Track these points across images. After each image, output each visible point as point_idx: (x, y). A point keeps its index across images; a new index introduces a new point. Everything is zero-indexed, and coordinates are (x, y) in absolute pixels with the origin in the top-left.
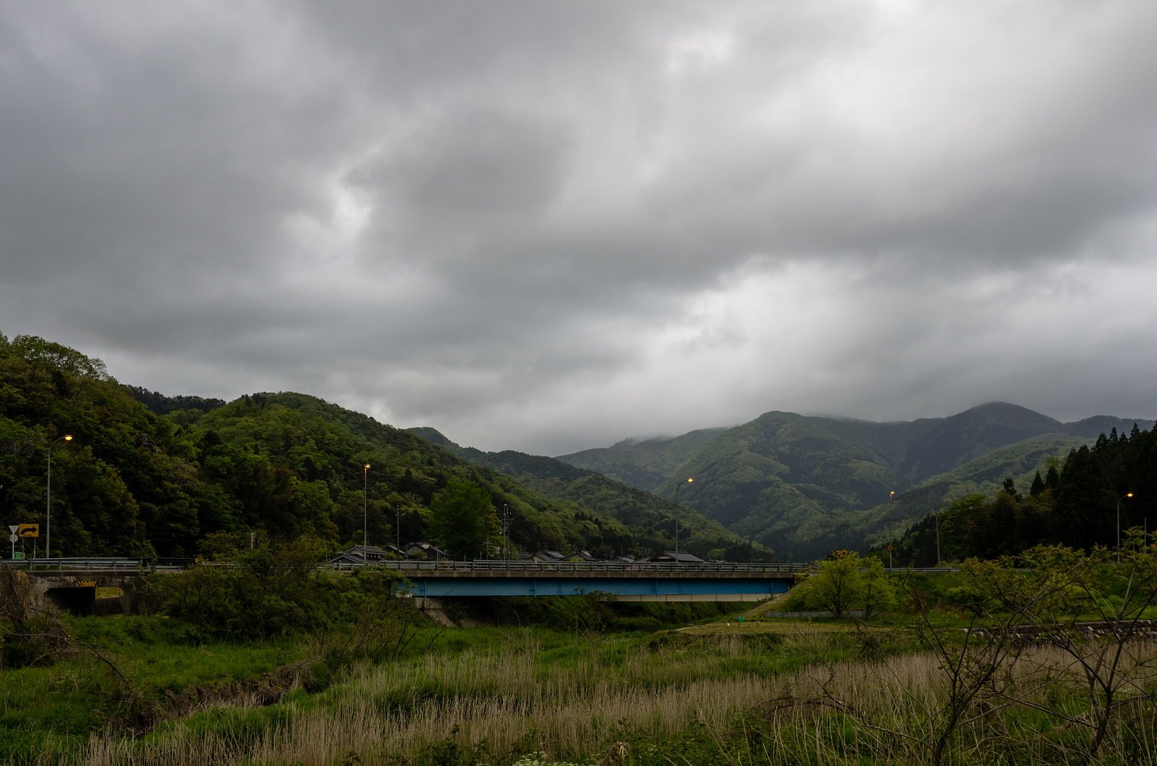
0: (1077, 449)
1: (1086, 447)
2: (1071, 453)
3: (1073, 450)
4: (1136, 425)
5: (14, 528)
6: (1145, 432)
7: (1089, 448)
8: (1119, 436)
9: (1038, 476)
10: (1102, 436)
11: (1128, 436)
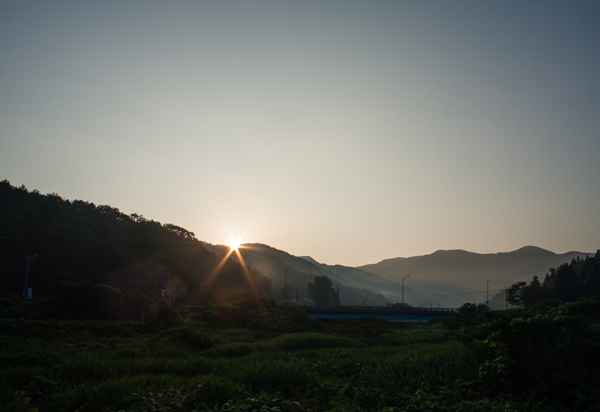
0: (563, 265)
1: (567, 263)
2: (561, 266)
3: (562, 265)
4: (587, 255)
5: (163, 291)
6: (591, 258)
7: (569, 264)
8: (580, 259)
9: (547, 276)
10: (574, 259)
11: (584, 259)
